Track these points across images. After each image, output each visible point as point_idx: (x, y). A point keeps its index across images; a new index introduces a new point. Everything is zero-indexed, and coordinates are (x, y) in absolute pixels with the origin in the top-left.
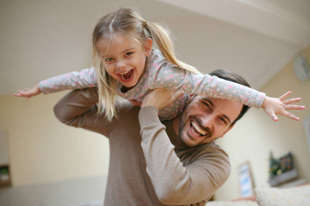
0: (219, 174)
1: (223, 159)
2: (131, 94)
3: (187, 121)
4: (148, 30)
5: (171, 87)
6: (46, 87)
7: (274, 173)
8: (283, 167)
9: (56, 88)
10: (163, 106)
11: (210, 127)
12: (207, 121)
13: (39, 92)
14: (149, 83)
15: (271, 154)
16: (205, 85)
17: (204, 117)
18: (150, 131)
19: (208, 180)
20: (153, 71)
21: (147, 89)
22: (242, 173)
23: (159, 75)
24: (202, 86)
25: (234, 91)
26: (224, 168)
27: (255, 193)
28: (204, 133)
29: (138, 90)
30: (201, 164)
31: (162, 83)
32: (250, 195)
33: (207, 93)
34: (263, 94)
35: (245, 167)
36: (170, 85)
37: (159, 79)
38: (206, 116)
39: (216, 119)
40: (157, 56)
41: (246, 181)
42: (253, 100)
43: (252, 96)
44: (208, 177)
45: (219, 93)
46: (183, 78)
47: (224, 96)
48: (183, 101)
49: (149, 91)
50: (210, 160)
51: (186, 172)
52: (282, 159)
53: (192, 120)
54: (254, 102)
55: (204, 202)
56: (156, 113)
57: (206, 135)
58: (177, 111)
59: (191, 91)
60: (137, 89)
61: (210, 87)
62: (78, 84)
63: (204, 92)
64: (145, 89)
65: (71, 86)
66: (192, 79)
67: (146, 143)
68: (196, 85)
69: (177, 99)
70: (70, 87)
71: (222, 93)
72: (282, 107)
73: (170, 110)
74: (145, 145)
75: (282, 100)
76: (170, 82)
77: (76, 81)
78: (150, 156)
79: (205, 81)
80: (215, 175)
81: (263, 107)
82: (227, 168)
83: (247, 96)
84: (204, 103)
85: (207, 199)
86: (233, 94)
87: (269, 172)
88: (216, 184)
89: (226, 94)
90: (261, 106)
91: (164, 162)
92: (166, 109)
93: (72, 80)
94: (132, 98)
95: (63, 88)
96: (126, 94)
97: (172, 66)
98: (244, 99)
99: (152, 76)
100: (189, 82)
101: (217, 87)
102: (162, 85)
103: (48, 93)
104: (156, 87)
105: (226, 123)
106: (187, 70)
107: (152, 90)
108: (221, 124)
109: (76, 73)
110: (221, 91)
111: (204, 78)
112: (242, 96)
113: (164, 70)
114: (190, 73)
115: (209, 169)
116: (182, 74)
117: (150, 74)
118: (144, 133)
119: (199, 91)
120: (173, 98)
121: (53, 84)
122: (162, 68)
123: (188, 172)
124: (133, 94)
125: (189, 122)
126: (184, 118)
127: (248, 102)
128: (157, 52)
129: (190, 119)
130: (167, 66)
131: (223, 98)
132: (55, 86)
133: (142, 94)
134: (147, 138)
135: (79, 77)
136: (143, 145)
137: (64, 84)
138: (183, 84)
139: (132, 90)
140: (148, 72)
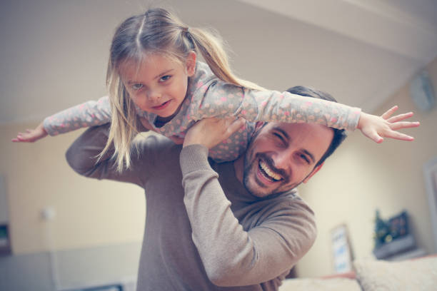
0: (298, 241)
1: (306, 218)
2: (170, 128)
3: (253, 162)
4: (190, 39)
5: (225, 114)
6: (53, 124)
7: (381, 240)
8: (394, 231)
9: (67, 125)
10: (216, 143)
11: (286, 168)
12: (281, 160)
13: (45, 133)
14: (192, 112)
15: (378, 213)
16: (274, 106)
17: (276, 154)
18: (194, 181)
19: (282, 249)
20: (198, 95)
21: (190, 121)
22: (336, 239)
23: (207, 99)
24: (269, 108)
25: (316, 110)
26: (306, 231)
27: (354, 268)
28: (277, 177)
29: (178, 121)
30: (273, 226)
31: (212, 110)
32: (347, 270)
33: (278, 118)
34: (357, 110)
35: (341, 231)
36: (224, 112)
37: (206, 105)
38: (279, 153)
39: (294, 157)
40: (204, 73)
41: (341, 251)
42: (344, 120)
43: (343, 113)
44: (282, 244)
45: (294, 116)
46: (241, 99)
47: (302, 119)
48: (245, 134)
49: (194, 124)
50: (286, 220)
51: (248, 239)
52: (392, 220)
53: (260, 160)
54: (346, 122)
55: (279, 279)
56: (204, 155)
57: (282, 179)
58: (237, 149)
59: (255, 118)
60: (176, 120)
61: (280, 108)
62: (95, 118)
63: (274, 117)
64: (187, 121)
65: (86, 121)
66: (254, 100)
67: (190, 198)
68: (260, 107)
69: (236, 132)
70: (85, 124)
71: (298, 115)
72: (386, 126)
73: (227, 148)
74: (189, 202)
75: (386, 118)
76: (223, 107)
77: (91, 113)
78: (196, 218)
79: (272, 100)
80: (293, 241)
81: (360, 127)
82: (312, 231)
83: (335, 114)
84: (276, 134)
85: (283, 274)
86: (315, 114)
87: (374, 238)
88: (294, 255)
89: (305, 116)
90: (356, 126)
91: (215, 226)
92: (222, 147)
93: (87, 113)
94: (171, 133)
95: (76, 125)
96: (163, 129)
97: (224, 84)
98: (331, 120)
99: (196, 101)
100: (250, 105)
101: (290, 106)
102: (212, 113)
103: (56, 135)
104: (204, 116)
105: (308, 161)
106: (246, 88)
107: (198, 121)
108: (302, 163)
109: (92, 103)
110: (297, 112)
111: (272, 96)
112: (327, 116)
113: (213, 91)
114: (250, 90)
115: (283, 234)
116: (239, 94)
117: (193, 100)
118: (188, 184)
119: (267, 115)
120: (229, 131)
121: (62, 120)
122: (211, 89)
123: (250, 238)
124: (173, 129)
125: (256, 162)
126: (248, 157)
127: (338, 122)
128: (203, 66)
129: (257, 159)
130: (217, 85)
131: (301, 121)
132: (64, 123)
133: (184, 127)
134: (192, 191)
135: (96, 107)
136: (186, 201)
137: (75, 119)
138: (242, 109)
139: (170, 123)
140: (191, 96)
